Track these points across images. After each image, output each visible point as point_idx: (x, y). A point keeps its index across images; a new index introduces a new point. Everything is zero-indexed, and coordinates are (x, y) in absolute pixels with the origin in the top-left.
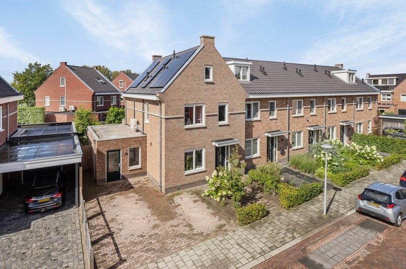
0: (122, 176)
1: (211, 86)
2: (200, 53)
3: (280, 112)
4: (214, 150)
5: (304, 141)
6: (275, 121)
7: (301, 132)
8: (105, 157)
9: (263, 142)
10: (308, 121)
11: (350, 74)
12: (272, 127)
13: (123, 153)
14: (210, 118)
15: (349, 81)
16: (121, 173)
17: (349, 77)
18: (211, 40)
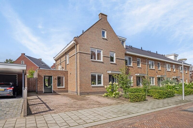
0: (53, 91)
1: (106, 41)
2: (99, 22)
3: (143, 65)
4: (108, 76)
5: (155, 82)
6: (140, 69)
7: (154, 78)
8: (42, 79)
9: (135, 79)
10: (157, 72)
11: (175, 56)
12: (139, 72)
13: (54, 78)
14: (105, 58)
15: (175, 59)
16: (53, 89)
17: (175, 58)
18: (105, 17)
